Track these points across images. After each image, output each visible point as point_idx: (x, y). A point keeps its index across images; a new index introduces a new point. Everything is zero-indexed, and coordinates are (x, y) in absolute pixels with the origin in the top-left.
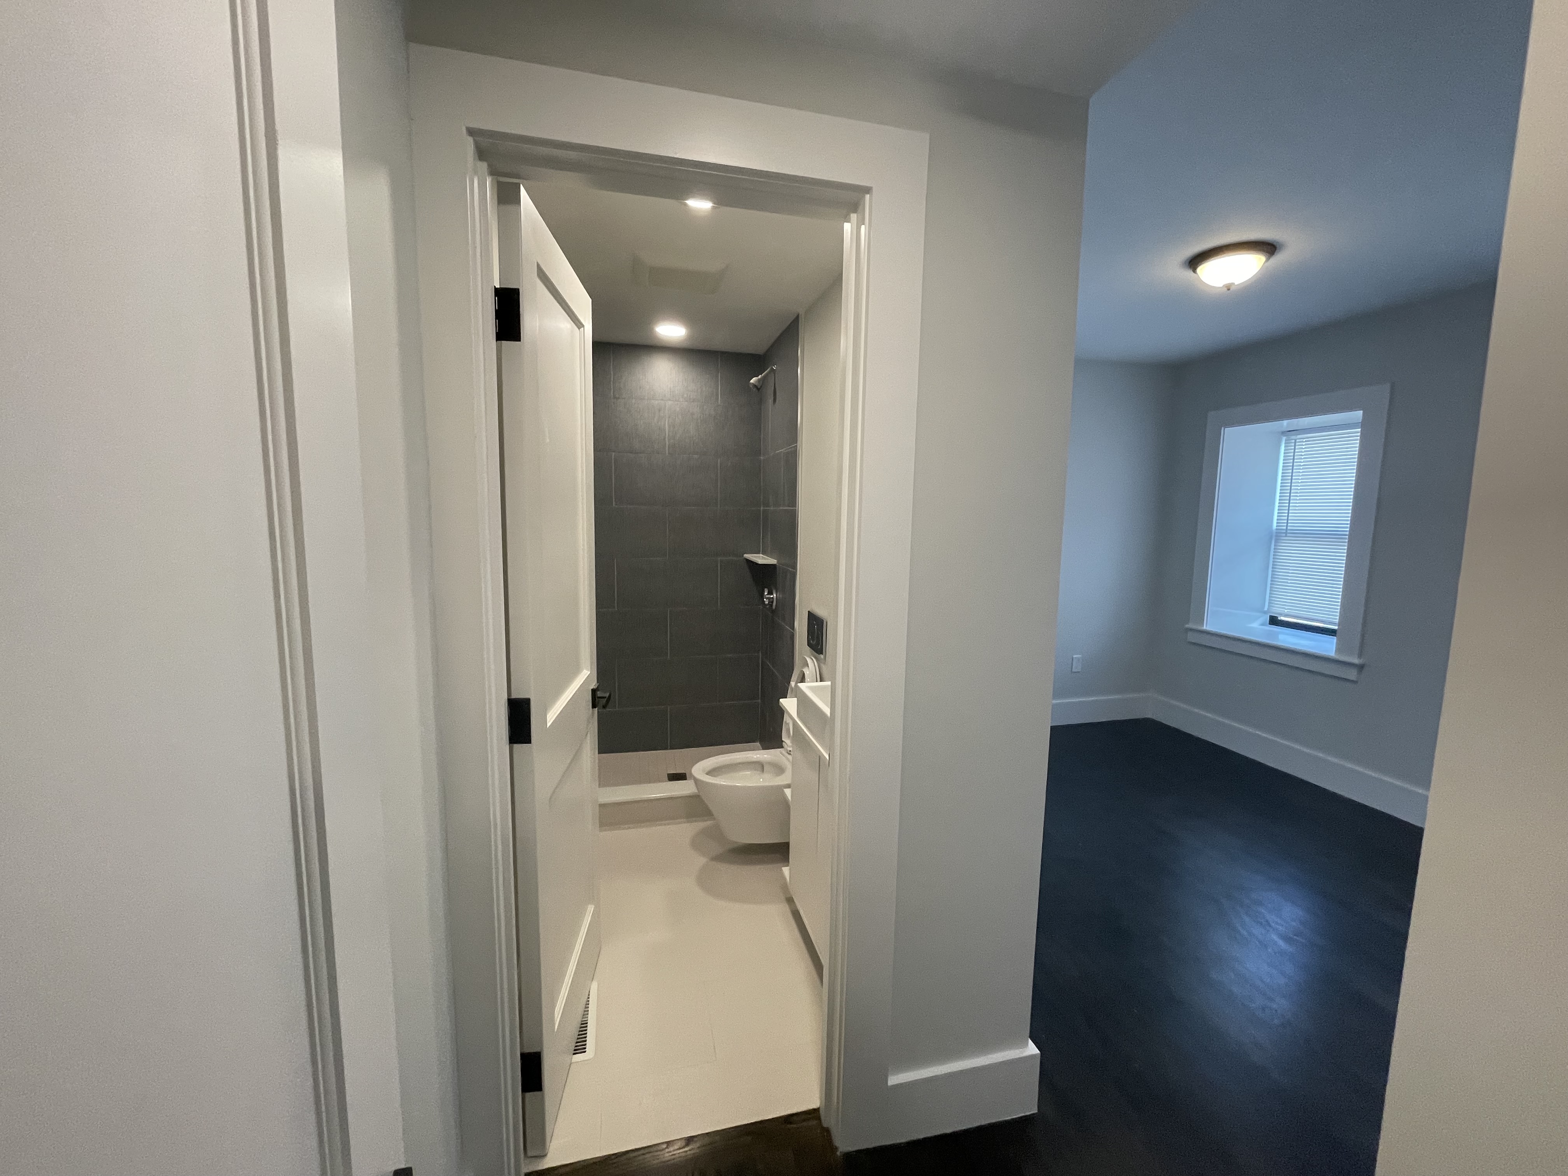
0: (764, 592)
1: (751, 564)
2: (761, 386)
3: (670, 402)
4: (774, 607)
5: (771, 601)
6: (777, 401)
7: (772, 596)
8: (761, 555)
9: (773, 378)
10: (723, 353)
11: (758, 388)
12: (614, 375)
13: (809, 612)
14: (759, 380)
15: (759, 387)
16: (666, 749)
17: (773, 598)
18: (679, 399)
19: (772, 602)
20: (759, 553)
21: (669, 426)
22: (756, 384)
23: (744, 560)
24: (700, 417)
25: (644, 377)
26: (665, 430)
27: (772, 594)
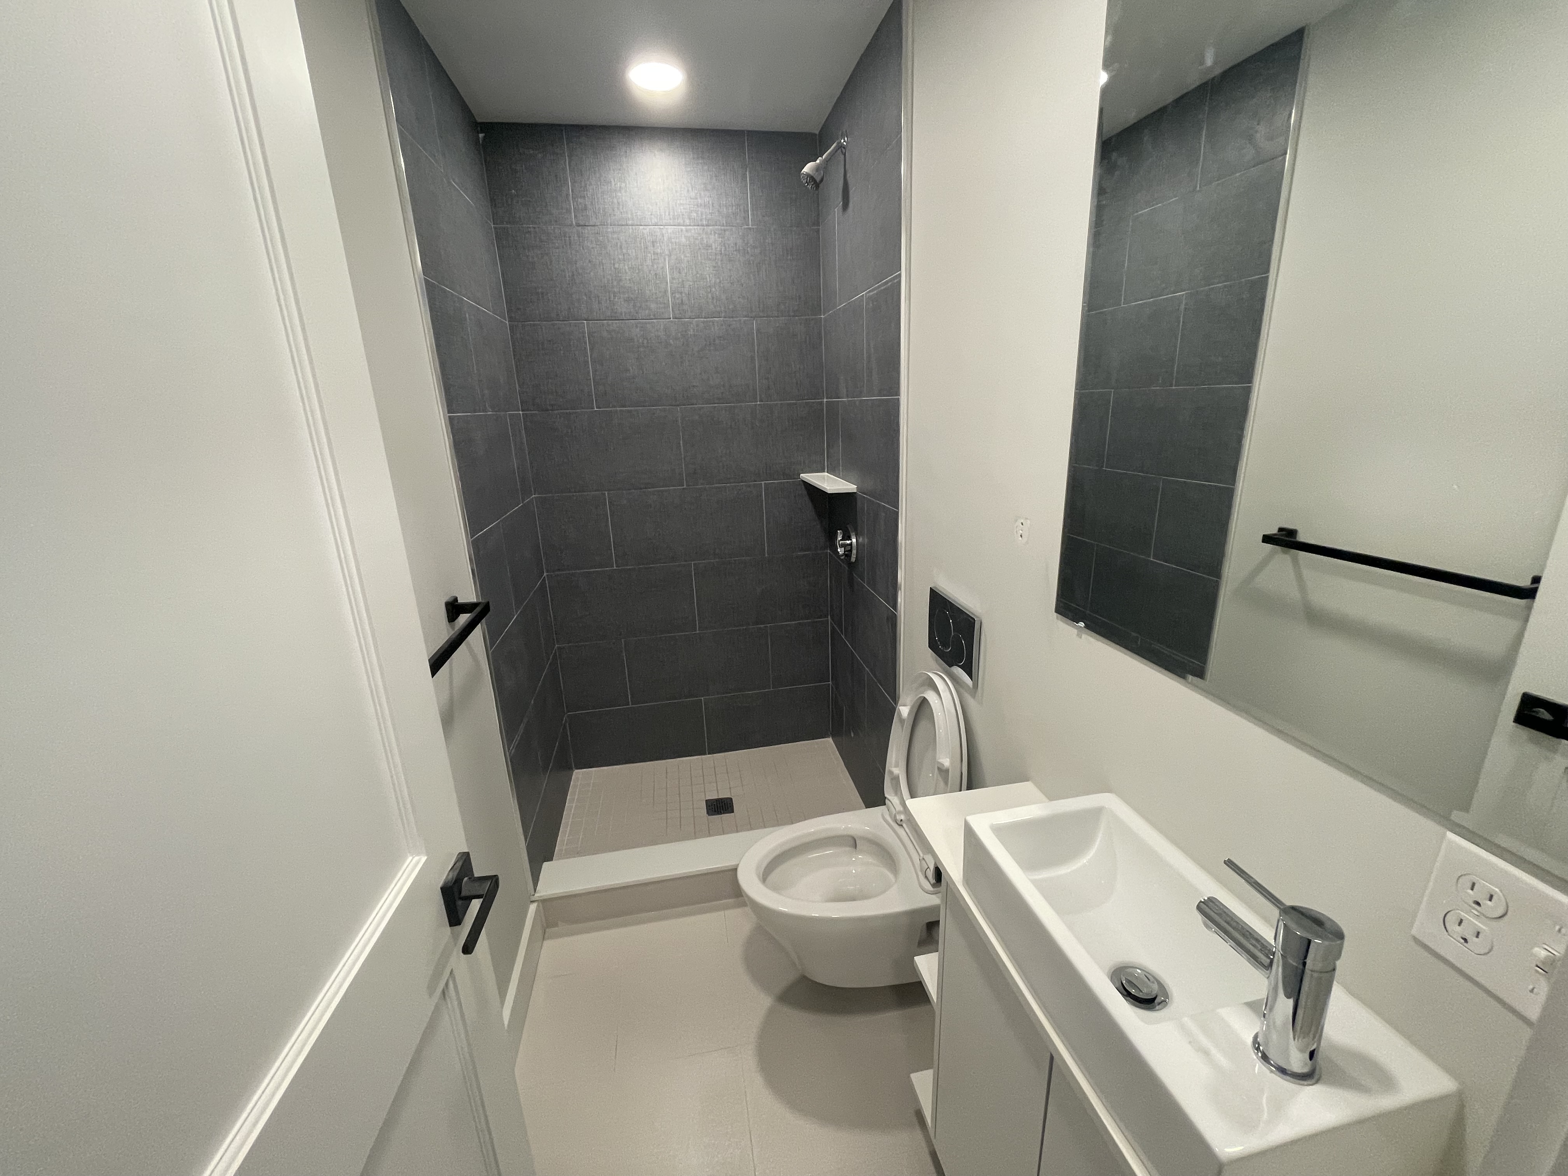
0: (835, 536)
1: (813, 491)
2: (822, 180)
3: (670, 229)
4: (853, 560)
5: (849, 549)
6: (851, 205)
7: (848, 542)
8: (826, 474)
9: (843, 163)
10: (751, 134)
11: (816, 182)
12: (574, 182)
13: (932, 591)
14: (818, 169)
15: (818, 180)
16: (702, 753)
17: (851, 544)
18: (684, 222)
19: (851, 551)
20: (824, 472)
21: (671, 269)
22: (811, 173)
23: (801, 482)
24: (721, 251)
25: (623, 185)
26: (665, 278)
27: (849, 538)
